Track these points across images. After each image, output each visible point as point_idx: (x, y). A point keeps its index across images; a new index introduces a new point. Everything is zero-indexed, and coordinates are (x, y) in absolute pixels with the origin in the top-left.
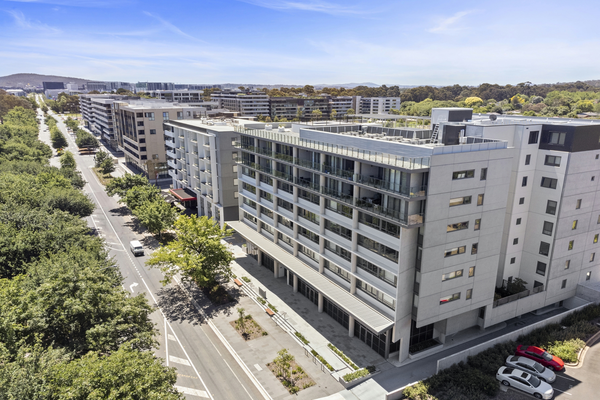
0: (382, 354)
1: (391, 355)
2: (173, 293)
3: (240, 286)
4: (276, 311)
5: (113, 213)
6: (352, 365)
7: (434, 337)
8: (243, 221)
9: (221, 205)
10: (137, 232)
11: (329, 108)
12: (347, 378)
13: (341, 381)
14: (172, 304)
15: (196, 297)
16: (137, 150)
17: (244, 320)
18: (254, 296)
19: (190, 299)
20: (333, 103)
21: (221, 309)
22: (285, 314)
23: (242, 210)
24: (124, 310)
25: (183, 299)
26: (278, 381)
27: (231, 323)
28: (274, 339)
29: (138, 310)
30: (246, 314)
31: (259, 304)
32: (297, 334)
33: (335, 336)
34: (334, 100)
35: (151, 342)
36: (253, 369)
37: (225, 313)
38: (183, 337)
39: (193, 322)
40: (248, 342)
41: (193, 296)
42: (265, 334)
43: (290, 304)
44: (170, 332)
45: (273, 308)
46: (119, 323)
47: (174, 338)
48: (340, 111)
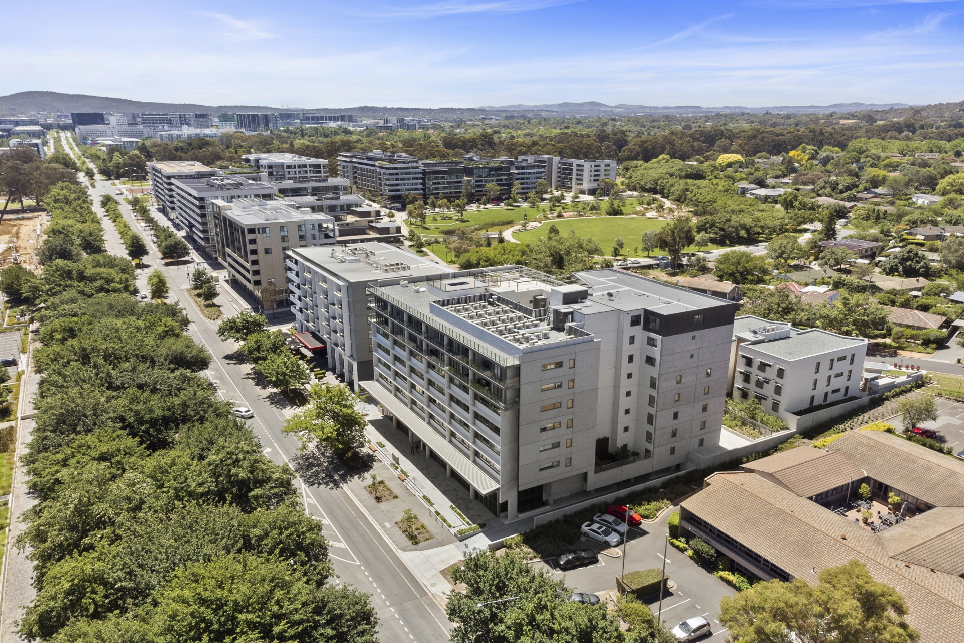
0: (495, 513)
1: (502, 515)
2: (308, 459)
3: (374, 451)
4: (407, 476)
5: (228, 361)
6: (468, 523)
7: (544, 499)
8: (377, 381)
9: (354, 360)
10: (260, 387)
11: (510, 179)
12: (461, 532)
13: (455, 535)
14: (308, 470)
15: (330, 463)
16: (249, 273)
17: (377, 485)
18: (387, 461)
19: (325, 464)
20: (516, 172)
21: (356, 475)
22: (415, 479)
23: (377, 370)
24: (275, 476)
25: (319, 465)
26: (404, 536)
27: (365, 488)
28: (403, 501)
29: (285, 476)
30: (378, 479)
31: (392, 469)
32: (424, 497)
33: (458, 499)
34: (517, 168)
35: (297, 503)
36: (383, 527)
37: (359, 478)
38: (321, 500)
39: (329, 487)
40: (380, 504)
41: (328, 462)
42: (396, 497)
43: (421, 469)
44: (308, 496)
45: (405, 473)
46: (272, 487)
47: (313, 501)
48: (527, 184)
